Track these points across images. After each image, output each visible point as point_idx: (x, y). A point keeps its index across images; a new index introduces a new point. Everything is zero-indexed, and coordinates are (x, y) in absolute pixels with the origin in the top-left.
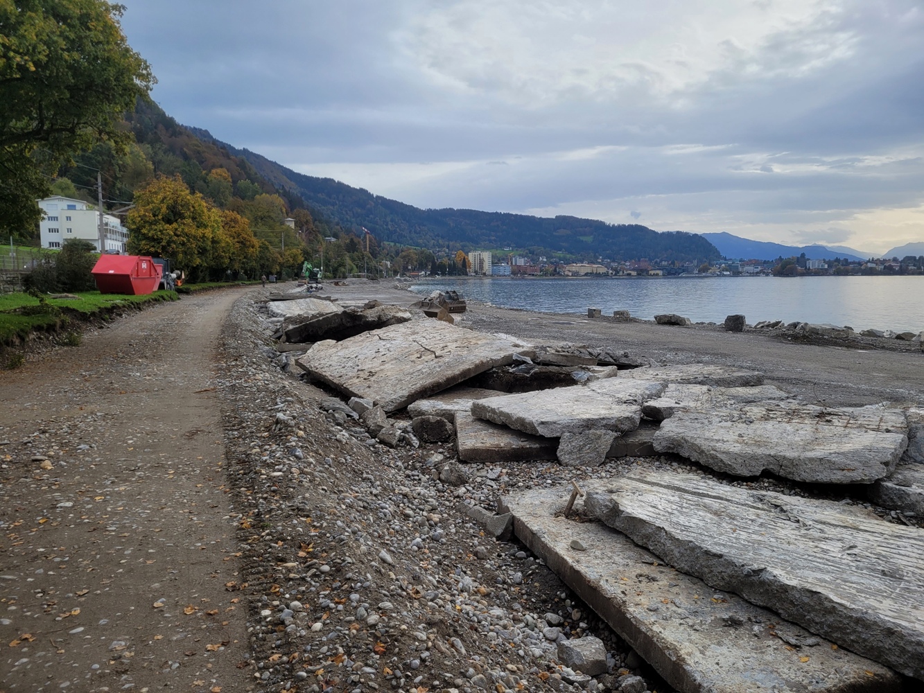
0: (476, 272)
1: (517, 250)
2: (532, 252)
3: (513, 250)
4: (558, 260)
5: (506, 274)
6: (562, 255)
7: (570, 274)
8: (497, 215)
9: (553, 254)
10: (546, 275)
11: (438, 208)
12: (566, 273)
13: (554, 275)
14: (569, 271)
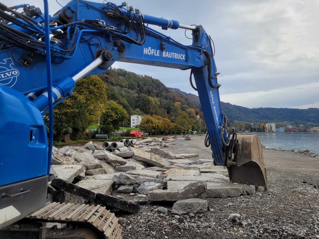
0: (269, 131)
1: (290, 122)
2: (297, 123)
3: (288, 122)
4: (308, 126)
5: (282, 131)
6: (311, 124)
7: (312, 131)
8: (281, 109)
9: (307, 123)
10: (300, 132)
11: (257, 108)
12: (310, 131)
13: (304, 132)
14: (312, 130)
